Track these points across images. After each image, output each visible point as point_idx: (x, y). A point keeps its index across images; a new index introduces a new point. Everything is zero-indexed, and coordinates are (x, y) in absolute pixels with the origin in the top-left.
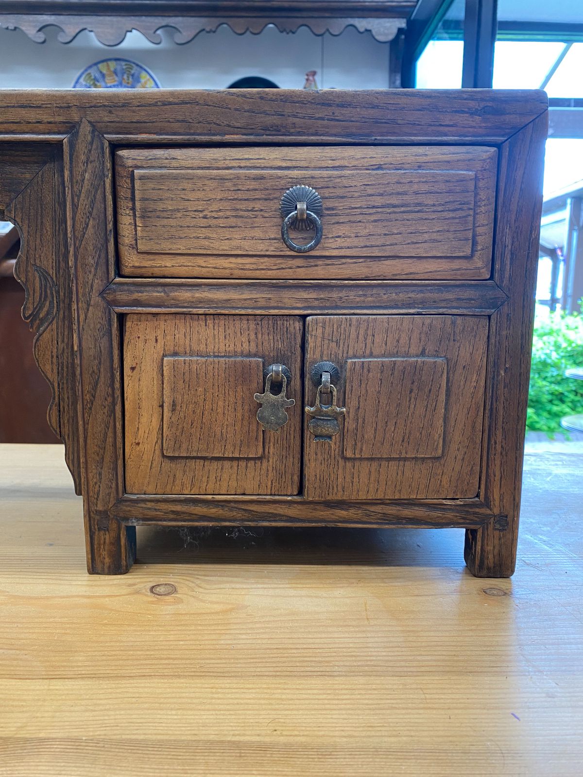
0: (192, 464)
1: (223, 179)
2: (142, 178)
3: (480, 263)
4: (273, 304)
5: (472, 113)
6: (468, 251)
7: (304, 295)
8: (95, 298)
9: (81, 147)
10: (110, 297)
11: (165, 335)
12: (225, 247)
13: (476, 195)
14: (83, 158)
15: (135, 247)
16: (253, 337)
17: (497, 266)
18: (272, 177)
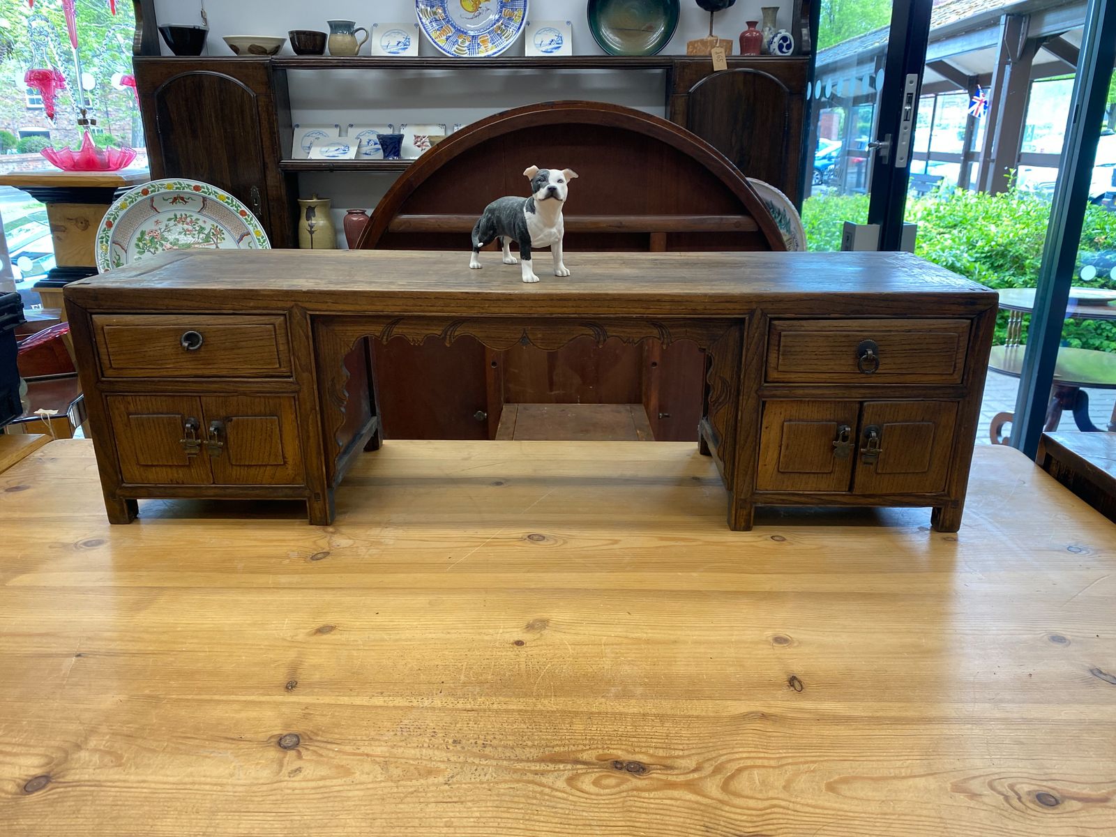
0: (792, 475)
1: (828, 336)
2: (785, 336)
3: (957, 378)
4: (846, 395)
5: (960, 304)
6: (952, 372)
7: (863, 391)
8: (753, 394)
9: (755, 321)
10: (760, 394)
11: (786, 411)
12: (824, 368)
13: (958, 343)
14: (755, 326)
15: (777, 368)
16: (832, 411)
17: (965, 377)
18: (853, 335)
